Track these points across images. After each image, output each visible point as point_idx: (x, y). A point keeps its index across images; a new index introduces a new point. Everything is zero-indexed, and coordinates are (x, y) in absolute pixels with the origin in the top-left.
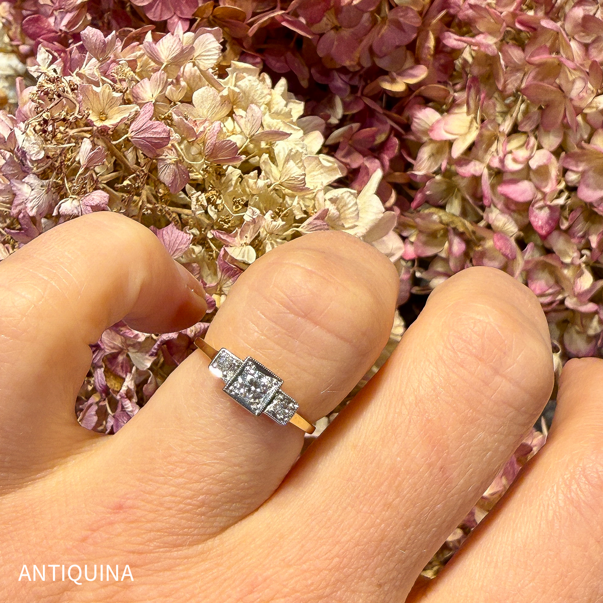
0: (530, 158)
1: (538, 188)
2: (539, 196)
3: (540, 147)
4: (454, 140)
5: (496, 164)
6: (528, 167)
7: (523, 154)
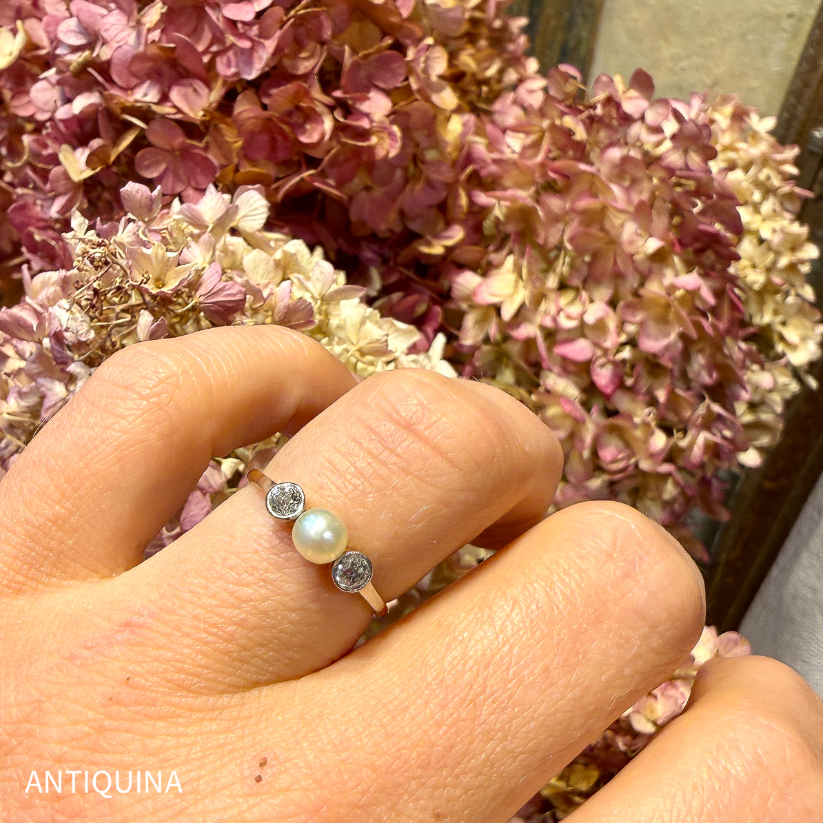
0: (584, 313)
1: (597, 345)
2: (599, 353)
3: (592, 301)
4: (502, 302)
5: (548, 323)
6: (583, 324)
7: (575, 310)
